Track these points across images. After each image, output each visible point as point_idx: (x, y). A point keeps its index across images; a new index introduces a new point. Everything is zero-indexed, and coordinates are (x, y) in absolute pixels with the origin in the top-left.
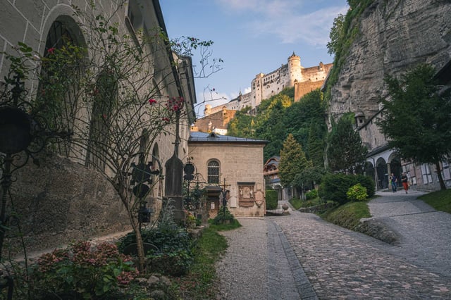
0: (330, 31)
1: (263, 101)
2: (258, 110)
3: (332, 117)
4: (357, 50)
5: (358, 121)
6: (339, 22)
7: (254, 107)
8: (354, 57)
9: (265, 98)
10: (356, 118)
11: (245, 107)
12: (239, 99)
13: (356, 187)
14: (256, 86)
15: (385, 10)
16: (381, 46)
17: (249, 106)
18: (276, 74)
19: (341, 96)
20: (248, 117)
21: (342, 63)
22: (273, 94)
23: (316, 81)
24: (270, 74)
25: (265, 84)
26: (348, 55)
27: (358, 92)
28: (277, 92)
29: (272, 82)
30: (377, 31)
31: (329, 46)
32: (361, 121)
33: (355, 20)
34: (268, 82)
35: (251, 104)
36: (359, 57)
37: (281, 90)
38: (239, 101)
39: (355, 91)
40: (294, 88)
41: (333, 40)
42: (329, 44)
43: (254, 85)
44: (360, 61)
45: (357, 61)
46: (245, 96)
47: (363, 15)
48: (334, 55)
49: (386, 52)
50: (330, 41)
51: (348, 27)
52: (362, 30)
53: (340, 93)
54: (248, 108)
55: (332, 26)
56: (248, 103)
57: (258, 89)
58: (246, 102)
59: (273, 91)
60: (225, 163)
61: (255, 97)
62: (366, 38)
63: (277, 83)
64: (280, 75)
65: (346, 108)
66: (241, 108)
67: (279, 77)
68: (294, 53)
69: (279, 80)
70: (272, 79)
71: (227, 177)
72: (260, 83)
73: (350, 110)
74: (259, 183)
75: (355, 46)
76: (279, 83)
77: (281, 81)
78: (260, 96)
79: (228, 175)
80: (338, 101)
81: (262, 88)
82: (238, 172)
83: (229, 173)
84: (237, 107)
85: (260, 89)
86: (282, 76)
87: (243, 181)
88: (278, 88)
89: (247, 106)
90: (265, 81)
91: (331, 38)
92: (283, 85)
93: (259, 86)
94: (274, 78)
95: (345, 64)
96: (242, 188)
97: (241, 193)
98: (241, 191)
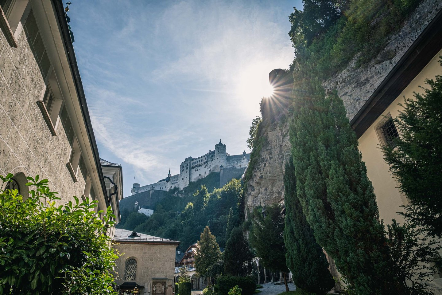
0: (250, 129)
1: (191, 183)
2: (185, 191)
3: (247, 207)
4: (265, 154)
6: (257, 122)
7: (181, 188)
8: (263, 160)
9: (193, 180)
11: (173, 188)
14: (185, 168)
16: (280, 156)
17: (177, 187)
18: (204, 158)
19: (254, 190)
20: (175, 197)
21: (255, 162)
22: (200, 177)
24: (199, 158)
25: (193, 168)
27: (266, 189)
28: (204, 176)
29: (200, 165)
30: (278, 144)
31: (249, 141)
33: (264, 129)
34: (196, 166)
35: (179, 185)
36: (266, 161)
37: (207, 174)
38: (167, 181)
39: (263, 189)
40: (220, 173)
41: (252, 136)
42: (249, 140)
43: (183, 167)
44: (267, 164)
45: (265, 164)
46: (174, 177)
47: (269, 128)
48: (252, 149)
49: (284, 162)
50: (249, 137)
52: (269, 140)
53: (253, 187)
54: (176, 189)
55: (251, 125)
56: (176, 184)
57: (187, 172)
58: (174, 183)
59: (200, 175)
60: (142, 261)
61: (183, 179)
62: (271, 147)
63: (205, 167)
64: (207, 160)
65: (258, 202)
66: (169, 189)
67: (207, 162)
68: (220, 141)
69: (206, 164)
70: (200, 163)
71: (143, 274)
72: (189, 166)
73: (260, 204)
74: (170, 279)
75: (264, 151)
76: (207, 167)
77: (209, 166)
78: (188, 178)
79: (144, 272)
80: (252, 194)
81: (190, 171)
82: (153, 269)
83: (144, 270)
84: (165, 187)
85: (188, 172)
86: (209, 161)
87: (157, 277)
88: (205, 172)
89: (175, 187)
90: (193, 164)
91: (250, 135)
92: (210, 170)
93: (187, 168)
94: (202, 162)
95: (257, 164)
96: (156, 284)
97: (154, 289)
98: (154, 287)
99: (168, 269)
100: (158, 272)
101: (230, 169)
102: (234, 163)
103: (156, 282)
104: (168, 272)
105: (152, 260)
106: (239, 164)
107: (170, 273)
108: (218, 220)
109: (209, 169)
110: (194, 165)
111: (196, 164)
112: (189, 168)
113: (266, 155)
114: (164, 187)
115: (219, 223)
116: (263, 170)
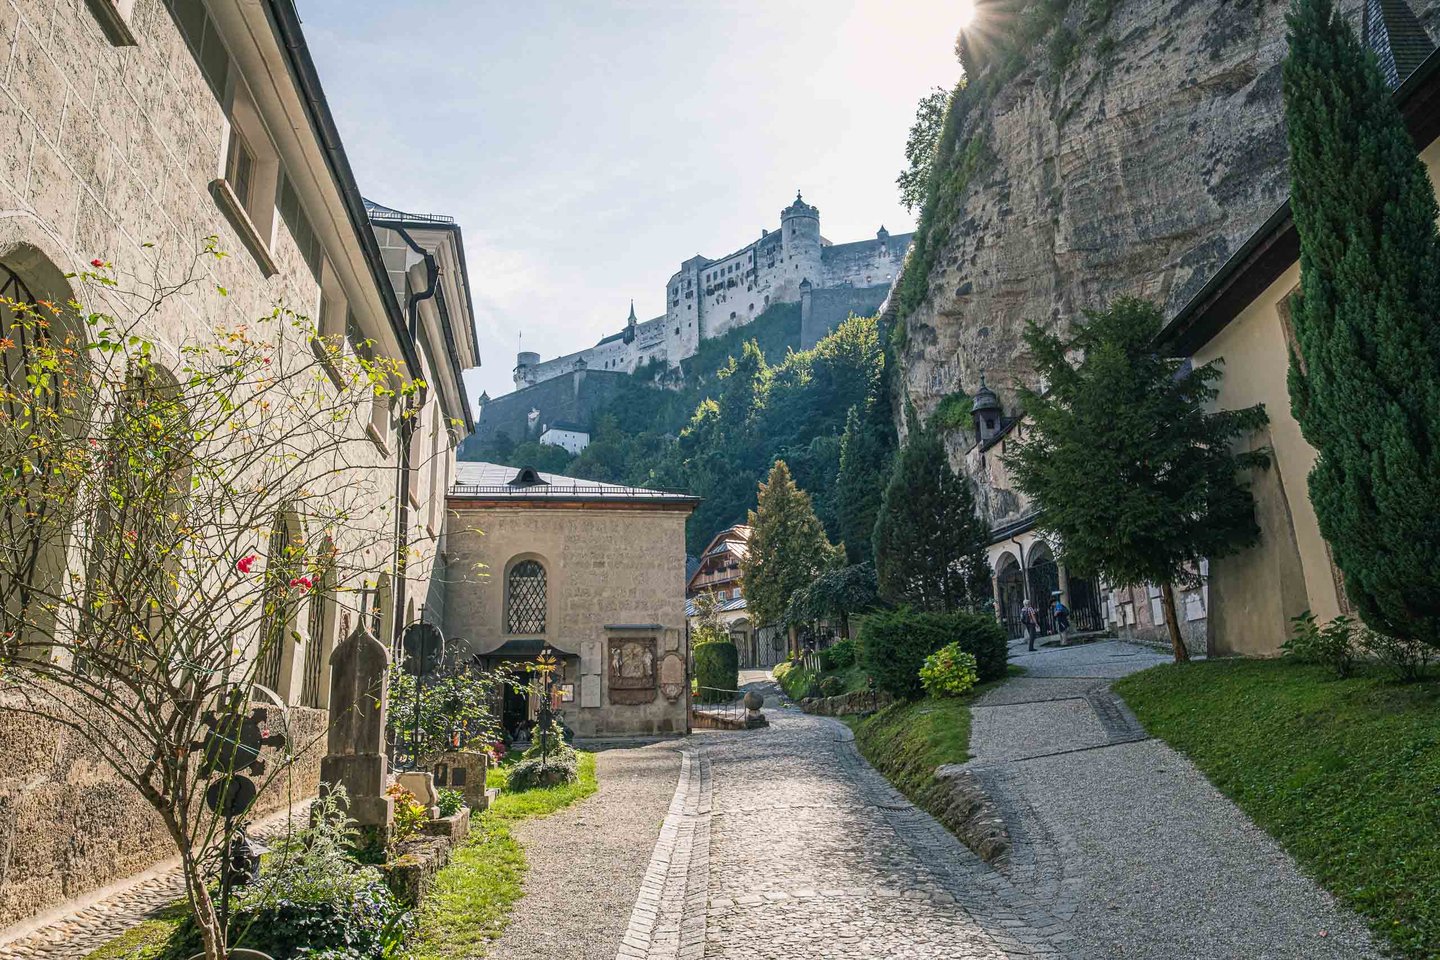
0: (907, 136)
1: (704, 344)
2: (687, 372)
3: (909, 404)
4: (980, 205)
5: (983, 425)
6: (933, 110)
7: (675, 361)
8: (972, 226)
9: (710, 335)
10: (973, 413)
11: (646, 362)
12: (628, 335)
13: (943, 654)
14: (681, 296)
15: (1057, 94)
16: (1047, 200)
17: (660, 357)
18: (744, 259)
19: (934, 342)
20: (657, 392)
21: (937, 241)
22: (734, 324)
23: (865, 285)
24: (727, 259)
25: (710, 292)
26: (954, 219)
27: (984, 332)
28: (748, 317)
29: (732, 284)
30: (1034, 154)
31: (905, 180)
32: (990, 425)
33: (974, 113)
34: (720, 286)
35: (665, 352)
36: (986, 228)
37: (758, 311)
38: (627, 341)
39: (973, 331)
40: (799, 305)
41: (915, 164)
42: (905, 176)
43: (676, 292)
44: (989, 240)
45: (981, 240)
46: (647, 326)
47: (997, 103)
48: (916, 211)
49: (1061, 218)
50: (907, 166)
51: (957, 134)
52: (996, 147)
53: (933, 330)
54: (657, 365)
55: (914, 122)
56: (656, 349)
57: (689, 307)
58: (651, 346)
59: (733, 315)
60: (565, 566)
61: (677, 331)
62: (1006, 171)
63: (749, 289)
64: (755, 263)
65: (951, 381)
66: (633, 366)
67: (754, 270)
68: (799, 197)
69: (752, 278)
70: (733, 275)
71: (570, 612)
72: (694, 288)
73: (960, 386)
74: (672, 630)
75: (976, 193)
76: (755, 289)
77: (761, 283)
78: (695, 326)
79: (574, 606)
80: (927, 356)
81: (700, 303)
82: (605, 594)
83: (576, 599)
84: (622, 360)
85: (695, 306)
86: (763, 266)
87: (622, 623)
88: (752, 306)
89: (653, 359)
90: (708, 281)
91: (909, 157)
92: (767, 297)
93: (689, 295)
94: (739, 273)
95: (946, 245)
96: (619, 647)
97: (615, 662)
98: (616, 657)
99: (660, 595)
100: (624, 606)
101: (835, 291)
102: (847, 269)
103: (619, 638)
104: (662, 604)
105: (602, 564)
106: (864, 273)
107: (668, 609)
108: (805, 450)
109: (764, 294)
110: (713, 283)
111: (719, 281)
112: (695, 294)
113: (984, 206)
114: (618, 361)
115: (808, 460)
116: (973, 261)
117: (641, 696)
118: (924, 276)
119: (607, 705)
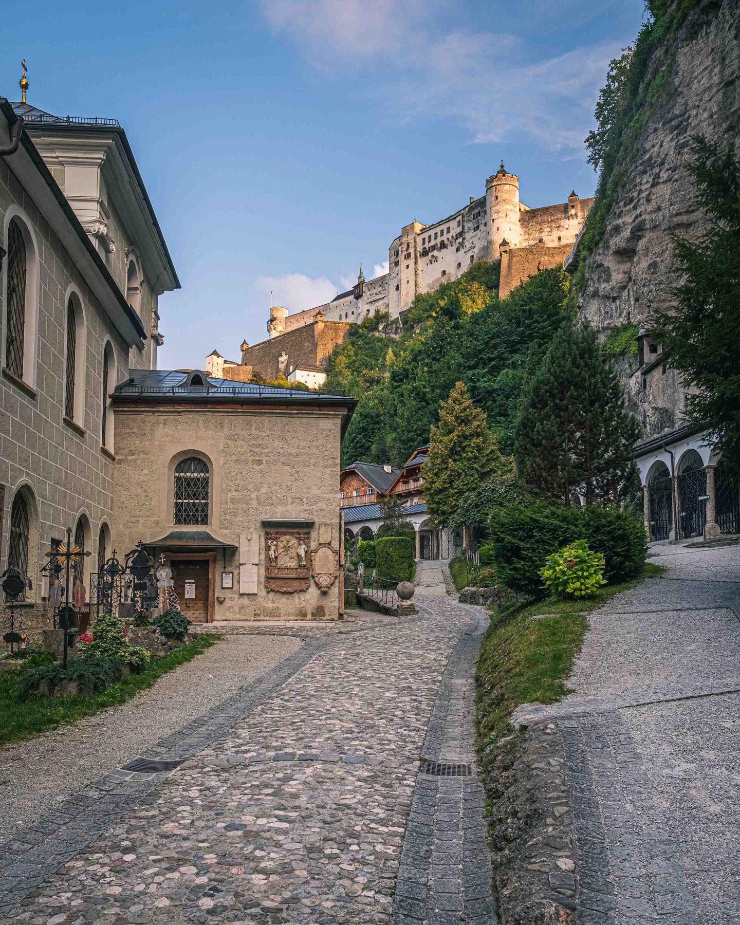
0: (598, 98)
1: (418, 299)
2: (405, 322)
4: (658, 141)
5: (646, 349)
7: (394, 314)
8: (650, 164)
9: (423, 290)
10: (639, 339)
11: (372, 314)
12: (357, 293)
13: (569, 552)
14: (401, 257)
16: (724, 126)
17: (383, 311)
18: (453, 224)
19: (608, 279)
20: (380, 340)
21: (616, 184)
22: (444, 281)
23: (556, 244)
24: (439, 224)
25: (425, 253)
26: (633, 160)
27: (653, 266)
28: (455, 275)
29: (443, 246)
30: (716, 79)
31: (593, 140)
32: (653, 350)
33: (659, 53)
34: (433, 248)
35: (387, 305)
36: (663, 163)
37: (465, 268)
38: (358, 297)
39: (644, 264)
40: (498, 264)
41: (603, 124)
42: (593, 136)
43: (397, 254)
44: (664, 176)
45: (658, 176)
46: (373, 284)
47: (682, 33)
48: (602, 168)
50: (596, 127)
51: (642, 74)
52: (677, 81)
53: (607, 270)
54: (380, 317)
56: (380, 303)
57: (408, 267)
58: (375, 301)
59: (444, 272)
60: (225, 463)
61: (398, 288)
62: (686, 104)
63: (458, 250)
64: (463, 227)
65: (620, 315)
66: (361, 317)
67: (461, 234)
68: (502, 166)
69: (460, 240)
70: (444, 238)
71: (230, 506)
72: (412, 250)
73: (629, 319)
74: (325, 525)
75: (656, 130)
76: (462, 251)
77: (468, 244)
78: (412, 283)
79: (233, 500)
80: (601, 293)
81: (416, 263)
82: (263, 490)
83: (235, 494)
84: (353, 313)
85: (412, 266)
86: (469, 229)
87: (278, 518)
88: (459, 265)
89: (377, 311)
90: (424, 243)
91: (598, 118)
92: (472, 256)
93: (408, 256)
94: (450, 236)
95: (623, 187)
96: (276, 539)
97: (272, 552)
98: (273, 548)
99: (315, 491)
100: (282, 502)
101: (529, 250)
102: (541, 231)
103: (273, 529)
104: (317, 500)
105: (260, 462)
106: (556, 233)
107: (322, 505)
108: (494, 381)
109: (470, 254)
110: (427, 246)
111: (432, 243)
112: (412, 256)
113: (662, 142)
114: (350, 313)
115: (496, 390)
116: (648, 200)
117: (296, 585)
118: (603, 219)
119: (263, 593)
